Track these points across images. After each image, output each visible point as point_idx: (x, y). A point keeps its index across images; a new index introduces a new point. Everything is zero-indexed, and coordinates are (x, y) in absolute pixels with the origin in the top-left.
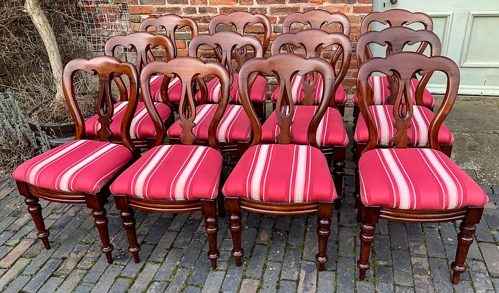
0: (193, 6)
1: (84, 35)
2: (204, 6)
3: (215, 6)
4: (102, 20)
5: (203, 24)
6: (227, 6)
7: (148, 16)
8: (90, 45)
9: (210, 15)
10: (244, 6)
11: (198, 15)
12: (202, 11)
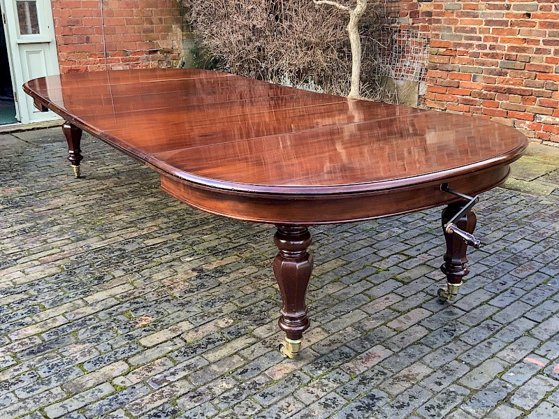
0: (485, 43)
1: (390, 64)
2: (494, 44)
3: (504, 45)
4: (408, 52)
5: (491, 60)
6: (515, 45)
7: (445, 49)
8: (393, 73)
9: (498, 51)
10: (530, 46)
11: (487, 51)
12: (492, 48)
